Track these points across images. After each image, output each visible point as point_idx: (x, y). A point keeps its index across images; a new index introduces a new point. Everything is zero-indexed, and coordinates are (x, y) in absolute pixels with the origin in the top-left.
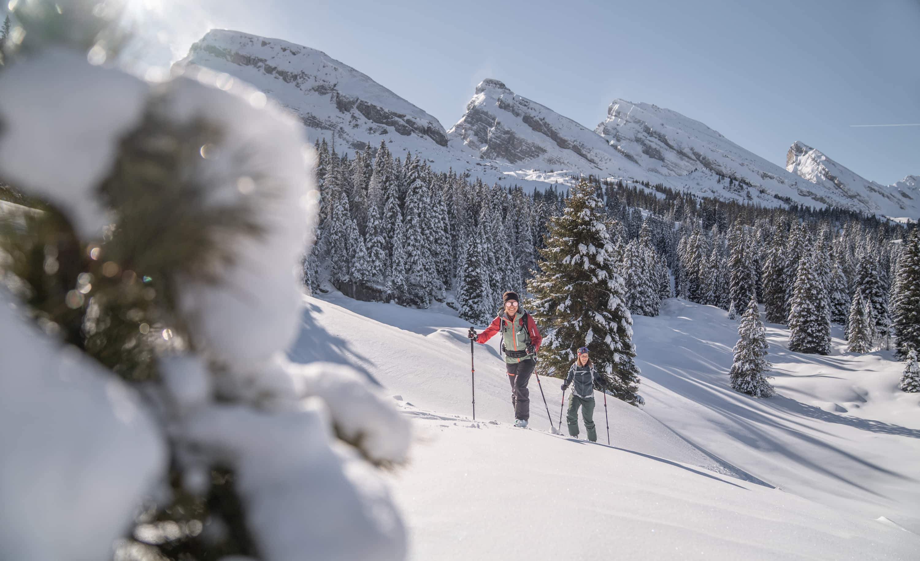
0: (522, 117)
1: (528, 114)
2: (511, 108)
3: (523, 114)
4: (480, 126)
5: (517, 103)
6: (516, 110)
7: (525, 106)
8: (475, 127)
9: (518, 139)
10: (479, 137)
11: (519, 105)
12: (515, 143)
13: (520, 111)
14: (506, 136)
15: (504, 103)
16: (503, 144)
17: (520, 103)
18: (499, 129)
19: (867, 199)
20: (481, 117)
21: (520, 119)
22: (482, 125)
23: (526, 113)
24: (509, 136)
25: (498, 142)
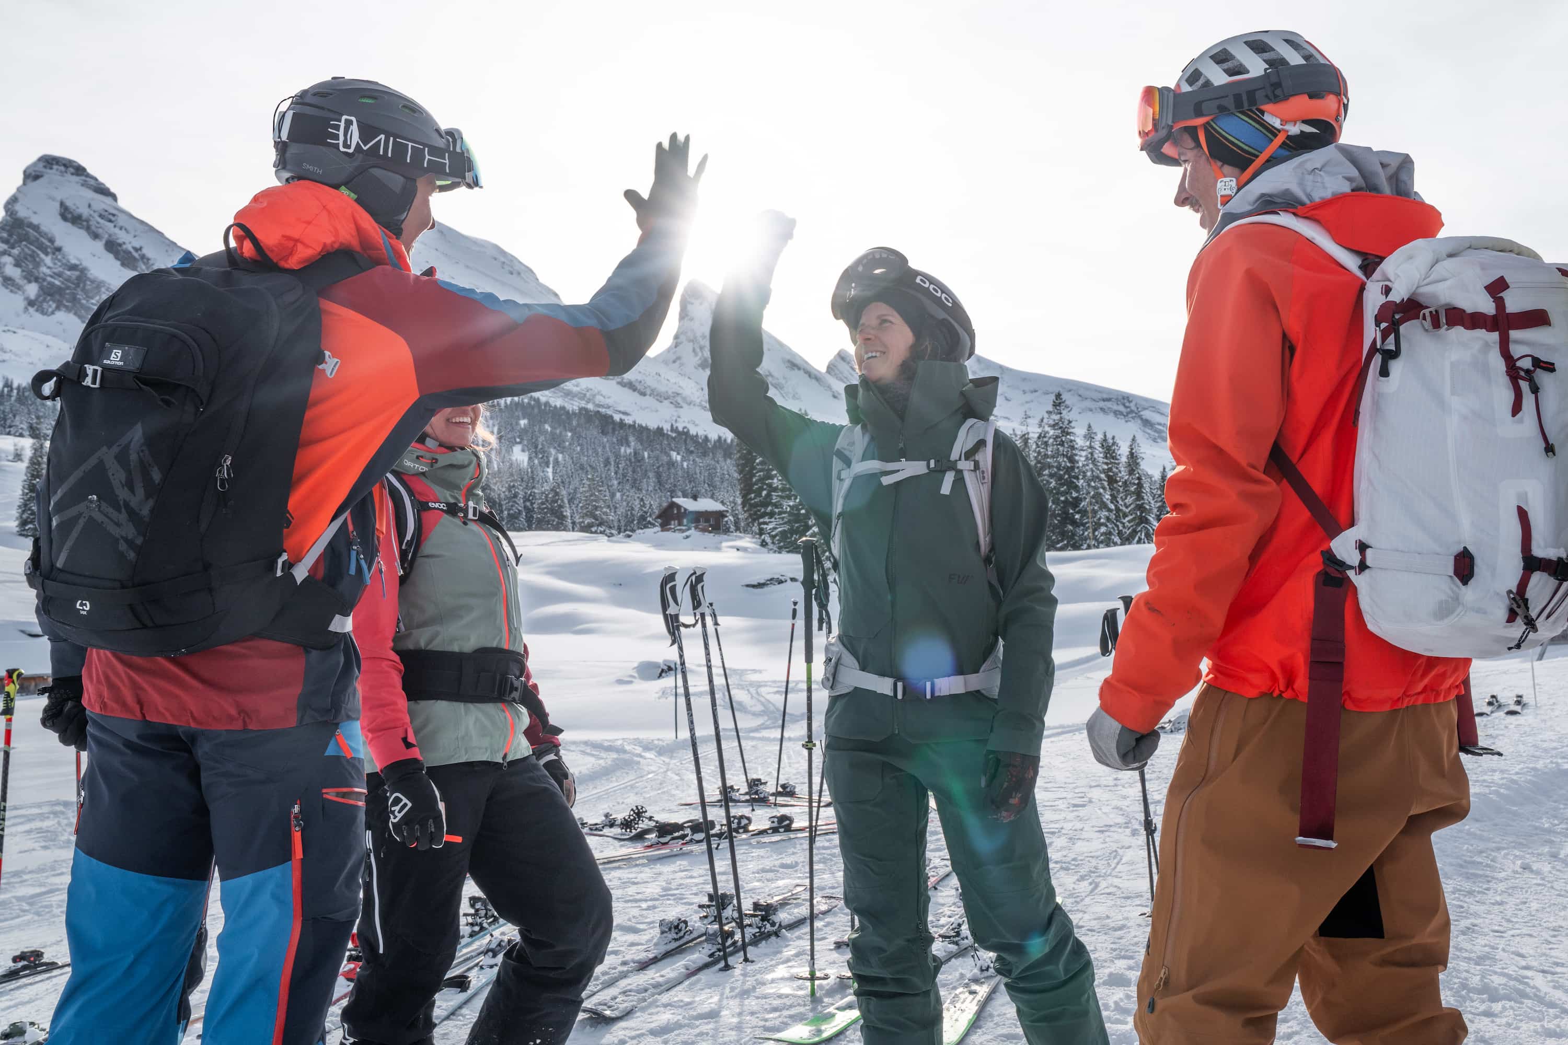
0: (104, 242)
1: (114, 237)
2: (85, 223)
3: (106, 236)
4: (26, 250)
5: (96, 215)
6: (93, 228)
7: (110, 221)
8: (16, 251)
9: (93, 282)
10: (23, 271)
11: (99, 220)
12: (88, 287)
13: (100, 231)
14: (74, 274)
15: (71, 213)
16: (68, 288)
17: (101, 216)
18: (60, 261)
19: (782, 381)
20: (27, 234)
21: (99, 245)
22: (29, 248)
23: (110, 235)
24: (77, 273)
25: (57, 283)
